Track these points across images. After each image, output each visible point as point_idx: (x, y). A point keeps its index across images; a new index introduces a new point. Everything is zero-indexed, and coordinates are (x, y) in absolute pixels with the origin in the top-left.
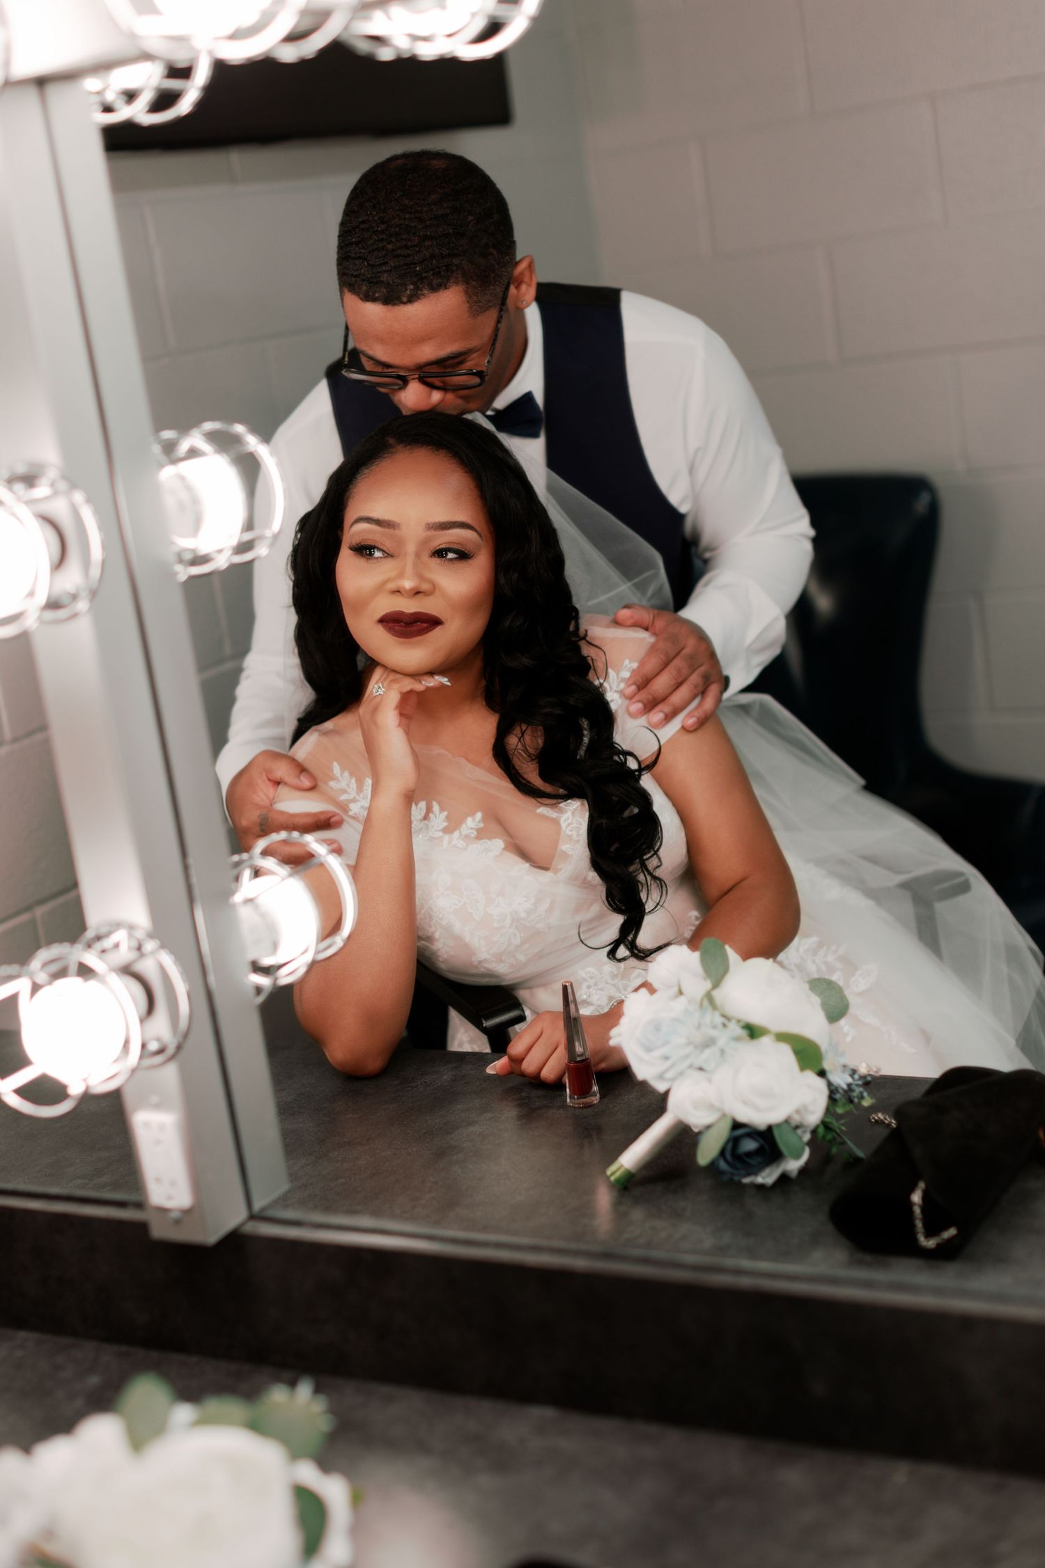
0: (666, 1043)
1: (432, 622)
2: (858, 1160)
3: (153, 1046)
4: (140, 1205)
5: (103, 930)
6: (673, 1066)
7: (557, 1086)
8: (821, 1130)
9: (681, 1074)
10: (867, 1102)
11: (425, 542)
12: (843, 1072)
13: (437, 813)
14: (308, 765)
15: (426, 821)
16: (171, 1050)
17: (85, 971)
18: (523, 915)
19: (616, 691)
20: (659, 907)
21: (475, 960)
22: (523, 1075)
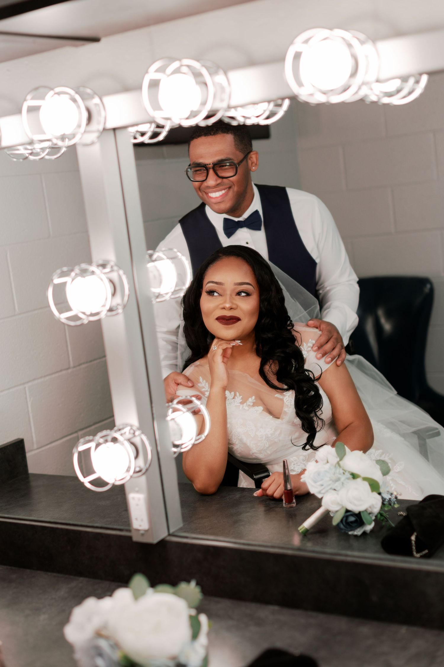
0: (322, 480)
1: (237, 319)
2: (392, 527)
3: (138, 469)
4: (130, 531)
5: (121, 427)
6: (324, 488)
7: (280, 500)
8: (379, 516)
9: (327, 491)
10: (396, 506)
11: (234, 290)
12: (388, 494)
13: (238, 396)
14: (190, 378)
15: (234, 399)
16: (144, 471)
17: (115, 440)
18: (270, 436)
19: (306, 351)
20: (322, 429)
21: (251, 453)
22: (267, 495)
